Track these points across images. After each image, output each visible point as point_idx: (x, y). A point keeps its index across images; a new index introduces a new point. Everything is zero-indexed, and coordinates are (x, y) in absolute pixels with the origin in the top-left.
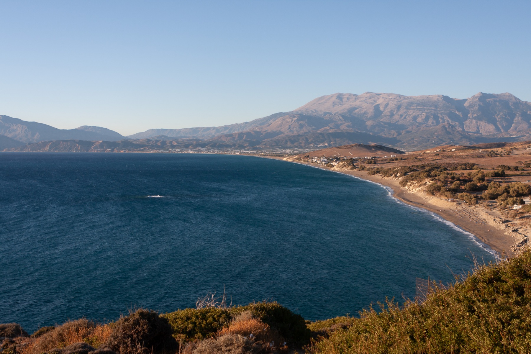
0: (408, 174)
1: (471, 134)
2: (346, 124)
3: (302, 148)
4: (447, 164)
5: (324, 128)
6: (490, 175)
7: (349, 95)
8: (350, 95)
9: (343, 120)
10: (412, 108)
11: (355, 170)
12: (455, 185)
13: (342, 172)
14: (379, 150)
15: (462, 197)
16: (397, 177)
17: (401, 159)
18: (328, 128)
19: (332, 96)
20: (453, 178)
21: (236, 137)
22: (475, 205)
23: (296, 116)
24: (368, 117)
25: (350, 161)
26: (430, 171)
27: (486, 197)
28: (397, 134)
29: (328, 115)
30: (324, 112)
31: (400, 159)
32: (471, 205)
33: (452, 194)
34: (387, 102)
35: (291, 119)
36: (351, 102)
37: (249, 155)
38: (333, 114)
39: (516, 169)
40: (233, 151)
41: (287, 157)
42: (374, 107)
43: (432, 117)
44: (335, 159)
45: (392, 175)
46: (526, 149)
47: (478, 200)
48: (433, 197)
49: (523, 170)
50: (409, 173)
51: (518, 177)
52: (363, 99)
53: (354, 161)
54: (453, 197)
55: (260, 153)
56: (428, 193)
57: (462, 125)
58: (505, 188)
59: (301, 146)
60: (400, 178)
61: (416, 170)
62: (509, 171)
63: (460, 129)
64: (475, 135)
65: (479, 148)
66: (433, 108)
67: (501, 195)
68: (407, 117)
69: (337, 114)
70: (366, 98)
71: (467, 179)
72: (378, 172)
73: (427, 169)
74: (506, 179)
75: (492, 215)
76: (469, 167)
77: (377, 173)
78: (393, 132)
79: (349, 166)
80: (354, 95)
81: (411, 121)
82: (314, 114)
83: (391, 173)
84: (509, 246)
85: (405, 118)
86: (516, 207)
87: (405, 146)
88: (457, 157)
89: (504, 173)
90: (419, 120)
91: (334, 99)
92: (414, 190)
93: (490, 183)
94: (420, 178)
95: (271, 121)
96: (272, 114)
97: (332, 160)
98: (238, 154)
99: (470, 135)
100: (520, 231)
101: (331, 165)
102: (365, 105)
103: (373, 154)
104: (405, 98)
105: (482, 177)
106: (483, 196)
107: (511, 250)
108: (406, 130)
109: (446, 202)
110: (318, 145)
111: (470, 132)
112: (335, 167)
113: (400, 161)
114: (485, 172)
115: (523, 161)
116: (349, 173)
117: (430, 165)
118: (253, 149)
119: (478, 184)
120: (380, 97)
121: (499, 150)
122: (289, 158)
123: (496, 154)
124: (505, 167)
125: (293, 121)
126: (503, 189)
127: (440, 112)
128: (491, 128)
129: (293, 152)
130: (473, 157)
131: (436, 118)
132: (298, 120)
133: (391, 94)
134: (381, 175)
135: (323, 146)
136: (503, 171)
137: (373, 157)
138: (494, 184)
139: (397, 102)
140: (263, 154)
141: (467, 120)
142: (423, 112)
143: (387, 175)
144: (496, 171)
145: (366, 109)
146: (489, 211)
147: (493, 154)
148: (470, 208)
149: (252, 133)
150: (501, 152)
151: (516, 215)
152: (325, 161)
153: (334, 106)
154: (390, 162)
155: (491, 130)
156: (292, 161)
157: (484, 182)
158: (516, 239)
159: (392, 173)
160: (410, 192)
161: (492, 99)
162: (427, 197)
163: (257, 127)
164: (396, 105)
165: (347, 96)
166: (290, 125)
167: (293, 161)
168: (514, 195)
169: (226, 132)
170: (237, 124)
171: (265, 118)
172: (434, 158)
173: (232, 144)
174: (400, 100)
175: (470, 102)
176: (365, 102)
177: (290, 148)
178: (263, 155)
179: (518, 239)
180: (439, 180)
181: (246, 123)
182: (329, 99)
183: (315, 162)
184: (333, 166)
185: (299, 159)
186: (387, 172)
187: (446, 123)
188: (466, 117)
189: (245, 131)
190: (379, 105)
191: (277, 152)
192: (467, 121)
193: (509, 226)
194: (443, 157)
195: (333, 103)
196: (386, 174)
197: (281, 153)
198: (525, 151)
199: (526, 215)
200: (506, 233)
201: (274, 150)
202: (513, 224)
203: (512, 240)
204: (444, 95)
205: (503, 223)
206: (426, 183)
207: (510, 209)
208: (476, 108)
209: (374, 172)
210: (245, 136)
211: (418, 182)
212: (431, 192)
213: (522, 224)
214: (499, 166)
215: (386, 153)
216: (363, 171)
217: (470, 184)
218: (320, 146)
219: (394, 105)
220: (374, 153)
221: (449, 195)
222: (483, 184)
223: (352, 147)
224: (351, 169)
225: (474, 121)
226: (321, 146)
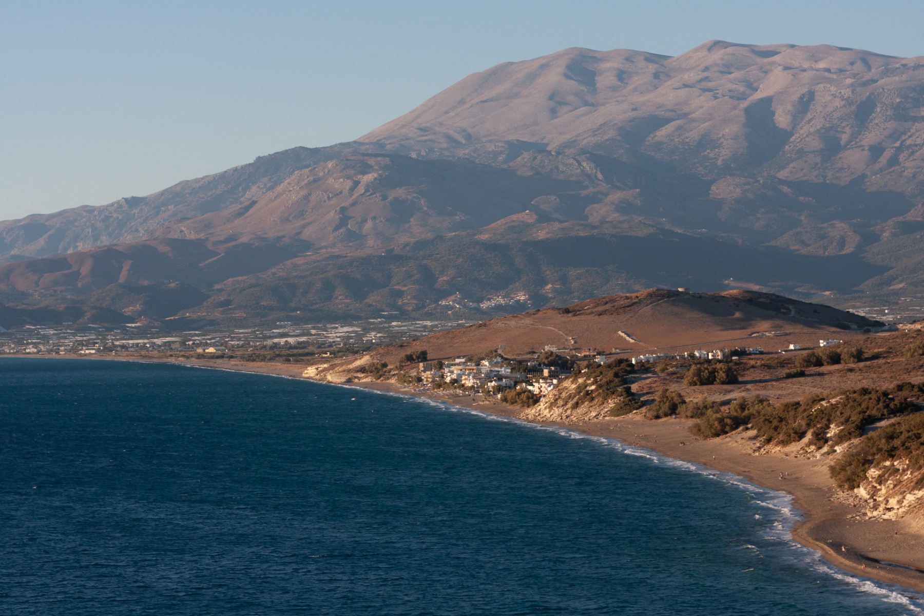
0: (879, 424)
2: (616, 196)
3: (403, 315)
5: (508, 219)
7: (627, 59)
8: (631, 56)
9: (600, 176)
11: (636, 416)
13: (572, 427)
14: (765, 318)
16: (826, 441)
17: (859, 356)
18: (527, 217)
19: (545, 65)
21: (85, 270)
23: (371, 161)
24: (719, 163)
25: (610, 374)
28: (857, 238)
29: (526, 156)
30: (507, 142)
31: (852, 355)
34: (805, 90)
35: (348, 177)
36: (635, 90)
37: (144, 357)
38: (549, 153)
40: (69, 343)
41: (325, 360)
42: (747, 110)
44: (548, 365)
45: (801, 435)
50: (883, 423)
52: (690, 77)
53: (634, 372)
55: (198, 346)
59: (397, 308)
60: (838, 449)
61: (916, 408)
68: (901, 157)
69: (569, 151)
70: (707, 69)
72: (738, 422)
77: (734, 428)
78: (839, 228)
79: (605, 399)
80: (651, 58)
82: (461, 153)
83: (800, 422)
85: (893, 161)
87: (897, 294)
91: (554, 77)
92: (893, 502)
95: (254, 189)
96: (259, 158)
97: (536, 371)
98: (89, 352)
101: (524, 397)
102: (701, 104)
103: (735, 338)
104: (889, 64)
108: (901, 218)
110: (481, 300)
112: (542, 405)
113: (852, 365)
116: (604, 429)
118: (168, 329)
120: (771, 64)
122: (332, 367)
125: (361, 190)
129: (359, 337)
132: (383, 185)
133: (827, 50)
134: (755, 438)
135: (507, 306)
137: (735, 353)
139: (852, 85)
140: (211, 350)
143: (781, 437)
145: (706, 124)
149: (163, 249)
152: (500, 378)
153: (554, 112)
154: (802, 374)
156: (343, 379)
159: (804, 423)
160: (875, 513)
163: (184, 219)
164: (849, 102)
165: (616, 65)
166: (343, 210)
167: (349, 381)
169: (33, 249)
170: (89, 210)
171: (222, 177)
173: (61, 307)
174: (868, 77)
176: (704, 90)
177: (345, 318)
178: (213, 357)
181: (133, 202)
182: (532, 77)
183: (454, 381)
184: (534, 399)
185: (378, 370)
186: (781, 420)
189: (127, 239)
190: (768, 101)
191: (282, 341)
195: (551, 97)
196: (776, 429)
197: (300, 345)
201: (267, 333)
209: (721, 420)
210: (126, 266)
211: (915, 465)
215: (798, 329)
216: (672, 419)
218: (493, 303)
219: (838, 103)
220: (737, 333)
223: (632, 305)
224: (616, 412)
226: (498, 308)
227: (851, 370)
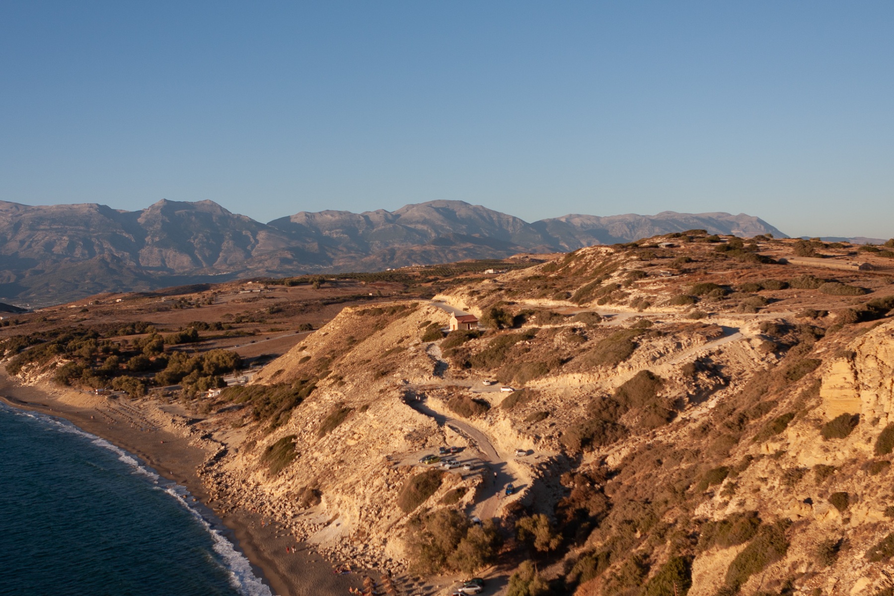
0: (26, 349)
1: (151, 272)
4: (99, 325)
6: (173, 341)
10: (42, 227)
12: (109, 363)
15: (119, 383)
16: (4, 356)
17: (17, 323)
20: (107, 351)
22: (141, 396)
26: (66, 341)
27: (162, 380)
28: (15, 277)
31: (14, 322)
32: (134, 398)
33: (100, 380)
39: (219, 326)
43: (81, 243)
46: (238, 293)
47: (147, 386)
48: (68, 389)
49: (231, 328)
50: (28, 348)
51: (220, 340)
54: (104, 386)
56: (58, 383)
57: (135, 256)
58: (196, 361)
60: (9, 359)
61: (41, 342)
62: (207, 331)
63: (133, 264)
64: (159, 273)
65: (161, 295)
66: (82, 228)
67: (189, 374)
68: (33, 245)
71: (132, 350)
73: (61, 337)
74: (199, 346)
75: (170, 412)
76: (139, 330)
78: (8, 273)
81: (42, 253)
84: (193, 467)
85: (30, 246)
86: (212, 393)
87: (32, 298)
88: (122, 312)
89: (197, 335)
90: (57, 249)
92: (32, 379)
93: (171, 354)
94: (45, 355)
99: (149, 273)
100: (215, 435)
104: (27, 208)
105: (158, 345)
106: (157, 378)
107: (196, 473)
108: (33, 269)
109: (90, 396)
111: (151, 269)
113: (14, 326)
114: (165, 335)
115: (234, 313)
117: (69, 330)
119: (152, 359)
121: (195, 296)
123: (189, 304)
124: (201, 324)
126: (193, 363)
127: (95, 234)
128: (185, 261)
130: (150, 311)
131: (88, 245)
136: (195, 332)
138: (178, 355)
139: (11, 216)
141: (143, 248)
142: (63, 236)
144: (183, 333)
146: (166, 405)
147: (183, 305)
148: (135, 403)
150: (198, 300)
151: (210, 407)
155: (186, 264)
157: (162, 354)
158: (208, 451)
160: (25, 384)
161: (183, 211)
162: (56, 390)
164: (10, 223)
168: (211, 372)
172: (80, 317)
174: (18, 213)
175: (148, 215)
179: (210, 451)
180: (80, 357)
187: (106, 255)
188: (141, 244)
192: (143, 250)
193: (197, 428)
194: (96, 313)
198: (236, 297)
199: (227, 406)
200: (191, 443)
202: (205, 424)
203: (202, 454)
204: (101, 204)
205: (187, 424)
206: (57, 363)
207: (203, 397)
208: (158, 226)
211: (41, 364)
212: (63, 381)
213: (219, 423)
214: (190, 325)
217: (137, 360)
219: (6, 223)
221: (96, 384)
222: (159, 357)
225: (156, 250)
227: (14, 328)
